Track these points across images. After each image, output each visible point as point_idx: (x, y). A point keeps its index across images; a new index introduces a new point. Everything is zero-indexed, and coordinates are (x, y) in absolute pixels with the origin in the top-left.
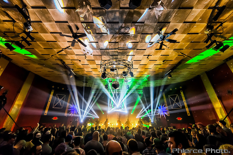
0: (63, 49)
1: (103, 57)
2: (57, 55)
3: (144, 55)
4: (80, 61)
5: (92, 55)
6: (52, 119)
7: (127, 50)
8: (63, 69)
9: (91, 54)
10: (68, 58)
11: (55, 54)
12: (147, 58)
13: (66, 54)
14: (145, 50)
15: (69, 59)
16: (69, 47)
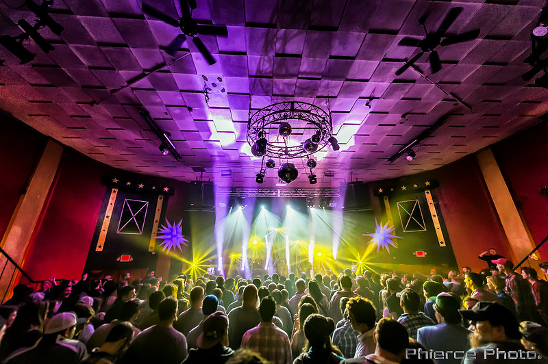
0: (145, 70)
1: (254, 98)
2: (127, 90)
3: (360, 98)
4: (190, 109)
5: (225, 93)
6: (118, 259)
7: (320, 79)
8: (142, 131)
9: (223, 90)
10: (158, 100)
11: (123, 87)
12: (367, 104)
13: (153, 88)
14: (367, 81)
15: (161, 104)
16: (164, 64)
